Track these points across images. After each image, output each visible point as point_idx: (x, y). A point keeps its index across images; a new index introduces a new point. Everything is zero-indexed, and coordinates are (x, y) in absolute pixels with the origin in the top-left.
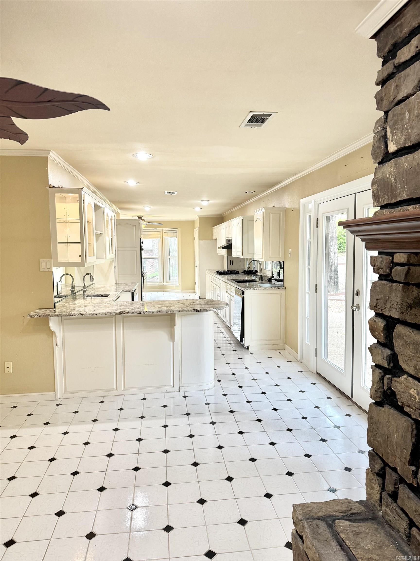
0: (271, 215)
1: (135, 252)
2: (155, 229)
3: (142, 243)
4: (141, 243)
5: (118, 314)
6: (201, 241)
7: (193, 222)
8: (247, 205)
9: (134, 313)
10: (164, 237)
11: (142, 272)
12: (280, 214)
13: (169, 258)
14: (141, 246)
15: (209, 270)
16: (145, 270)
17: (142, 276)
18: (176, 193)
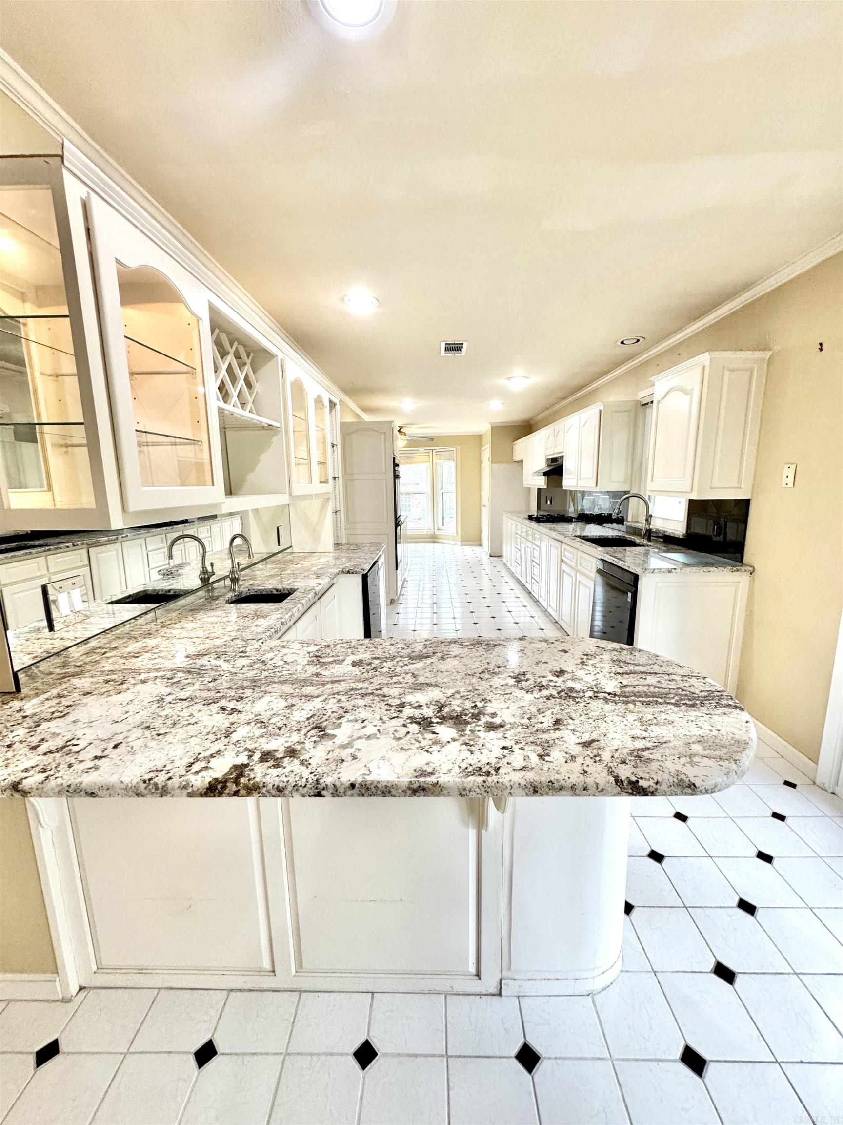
0: (727, 373)
1: (385, 482)
2: (421, 449)
3: (398, 465)
4: (396, 465)
5: (201, 795)
6: (494, 465)
7: (479, 438)
8: (596, 390)
9: (287, 792)
10: (434, 461)
11: (396, 519)
12: (751, 371)
13: (442, 493)
14: (395, 471)
15: (511, 512)
16: (402, 512)
17: (397, 524)
18: (465, 347)
